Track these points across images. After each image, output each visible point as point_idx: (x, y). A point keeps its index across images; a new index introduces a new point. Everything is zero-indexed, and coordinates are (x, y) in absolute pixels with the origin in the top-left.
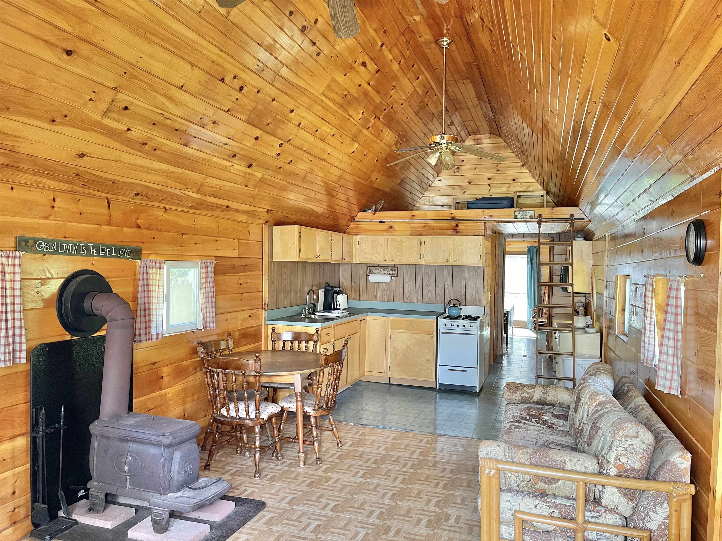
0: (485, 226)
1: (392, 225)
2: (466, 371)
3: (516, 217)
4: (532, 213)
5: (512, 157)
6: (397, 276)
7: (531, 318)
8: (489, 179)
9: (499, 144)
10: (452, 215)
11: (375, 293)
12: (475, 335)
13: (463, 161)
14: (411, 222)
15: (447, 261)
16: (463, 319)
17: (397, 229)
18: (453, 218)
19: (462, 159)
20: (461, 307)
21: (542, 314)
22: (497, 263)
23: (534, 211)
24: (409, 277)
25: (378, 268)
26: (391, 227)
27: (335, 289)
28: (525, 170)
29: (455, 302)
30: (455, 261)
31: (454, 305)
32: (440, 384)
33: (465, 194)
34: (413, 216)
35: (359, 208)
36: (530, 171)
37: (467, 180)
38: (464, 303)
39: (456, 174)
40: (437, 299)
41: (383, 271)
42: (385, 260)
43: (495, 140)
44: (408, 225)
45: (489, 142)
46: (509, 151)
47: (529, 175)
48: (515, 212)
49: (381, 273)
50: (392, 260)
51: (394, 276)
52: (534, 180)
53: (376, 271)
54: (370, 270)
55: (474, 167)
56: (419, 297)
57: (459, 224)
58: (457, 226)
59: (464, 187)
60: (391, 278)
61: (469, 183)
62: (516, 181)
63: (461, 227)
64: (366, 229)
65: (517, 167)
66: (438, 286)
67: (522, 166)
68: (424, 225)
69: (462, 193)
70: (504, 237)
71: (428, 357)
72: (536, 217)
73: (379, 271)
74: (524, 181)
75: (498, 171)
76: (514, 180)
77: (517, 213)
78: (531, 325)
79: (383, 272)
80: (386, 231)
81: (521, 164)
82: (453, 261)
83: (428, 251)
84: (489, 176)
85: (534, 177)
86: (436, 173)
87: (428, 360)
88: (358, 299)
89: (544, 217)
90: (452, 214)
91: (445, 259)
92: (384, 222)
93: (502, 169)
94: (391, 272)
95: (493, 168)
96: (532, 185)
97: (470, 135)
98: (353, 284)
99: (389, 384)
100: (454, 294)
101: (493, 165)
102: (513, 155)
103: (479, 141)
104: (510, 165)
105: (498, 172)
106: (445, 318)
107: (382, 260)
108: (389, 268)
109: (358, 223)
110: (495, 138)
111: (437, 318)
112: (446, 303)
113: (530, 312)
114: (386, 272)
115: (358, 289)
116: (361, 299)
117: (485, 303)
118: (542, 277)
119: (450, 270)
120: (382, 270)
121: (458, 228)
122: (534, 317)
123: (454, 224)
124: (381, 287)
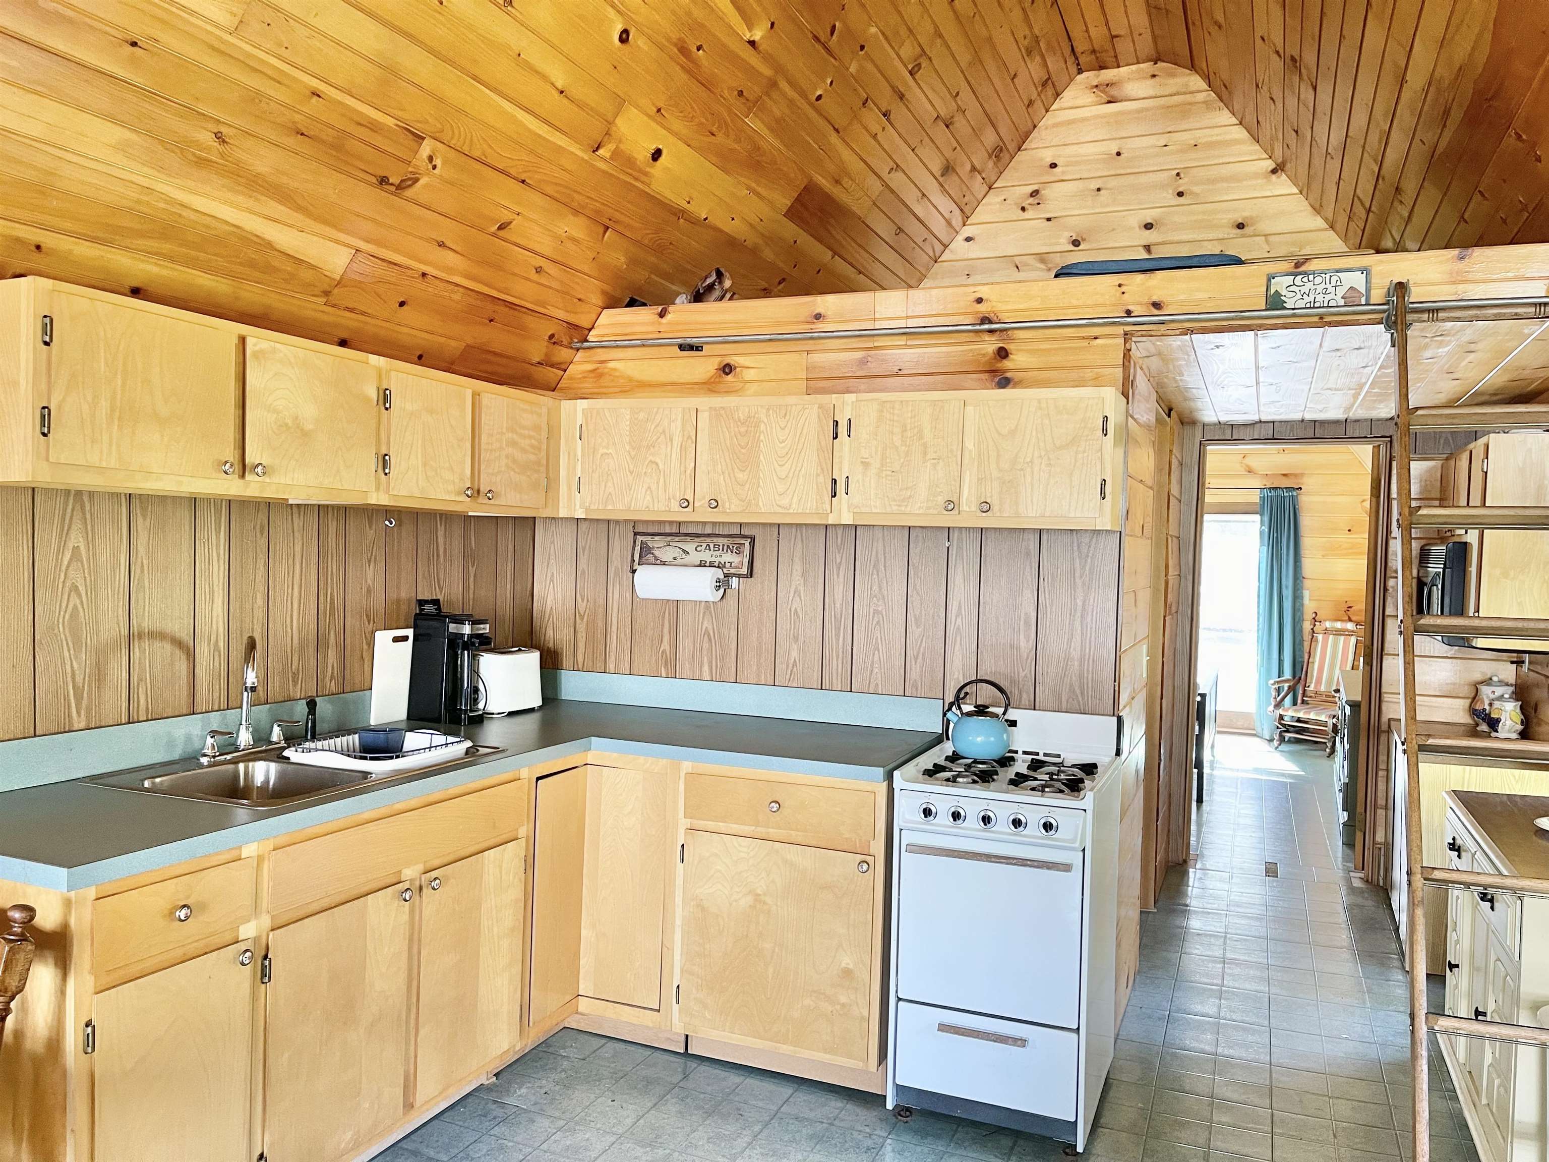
0: (1127, 353)
1: (732, 360)
2: (1020, 1042)
3: (1275, 302)
4: (1357, 280)
5: (1235, 142)
6: (751, 574)
7: (1271, 708)
8: (1148, 226)
9: (1188, 98)
10: (982, 308)
11: (665, 645)
12: (1067, 868)
13: (1053, 166)
14: (810, 345)
15: (951, 505)
16: (1018, 781)
17: (749, 375)
18: (985, 320)
19: (1049, 160)
20: (1012, 714)
21: (1304, 695)
22: (1173, 531)
23: (1366, 271)
24: (797, 579)
25: (676, 542)
26: (727, 369)
27: (453, 628)
28: (1283, 185)
29: (986, 694)
30: (986, 508)
31: (981, 711)
32: (901, 1089)
34: (818, 316)
35: (604, 293)
36: (1305, 190)
37: (1067, 234)
38: (1026, 699)
39: (1028, 214)
40: (914, 673)
41: (695, 552)
42: (686, 503)
43: (1172, 81)
44: (794, 357)
45: (1151, 93)
46: (1225, 117)
47: (1300, 205)
48: (1270, 278)
49: (688, 559)
50: (715, 504)
51: (739, 576)
52: (1319, 222)
53: (667, 554)
54: (646, 550)
55: (1094, 185)
56: (836, 666)
57: (1009, 347)
58: (1003, 353)
59: (1058, 258)
60: (723, 584)
61: (1076, 243)
62: (1246, 230)
63: (1018, 360)
64: (630, 379)
65: (1256, 176)
66: (917, 621)
67: (1274, 171)
68: (859, 355)
70: (1198, 437)
71: (847, 961)
72: (1378, 295)
73: (677, 553)
75: (1180, 194)
76: (1241, 226)
77: (1281, 284)
78: (1267, 728)
79: (695, 558)
80: (709, 386)
81: (1270, 164)
82: (974, 508)
83: (866, 465)
84: (1147, 216)
85: (1318, 210)
86: (957, 212)
87: (847, 973)
88: (600, 665)
89: (1416, 295)
90: (980, 301)
91: (941, 500)
92: (698, 348)
93: (1196, 189)
94: (727, 557)
95: (1163, 187)
97: (1080, 71)
98: (582, 606)
99: (686, 1054)
100: (984, 655)
101: (1166, 174)
102: (1240, 133)
103: (1114, 92)
104: (1226, 170)
105: (1181, 200)
106: (932, 772)
107: (675, 506)
108: (721, 541)
109: (602, 354)
110: (1172, 75)
111: (889, 777)
112: (950, 698)
113: (1269, 688)
114: (707, 556)
115: (600, 624)
116: (611, 666)
117: (1124, 698)
118: (1307, 583)
119: (970, 548)
120: (690, 547)
121: (1007, 364)
122: (1278, 705)
123: (990, 346)
124: (686, 618)
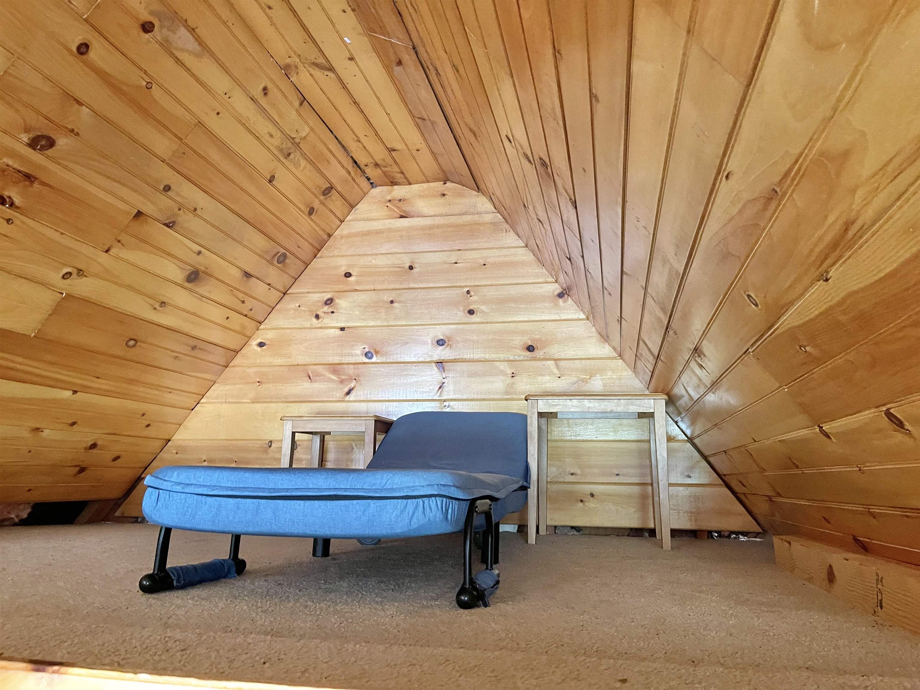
5: (523, 264)
8: (440, 343)
9: (475, 218)
13: (348, 275)
19: (344, 270)
28: (570, 310)
33: (352, 397)
36: (592, 317)
37: (360, 346)
39: (322, 322)
43: (460, 201)
45: (441, 211)
52: (606, 350)
55: (388, 297)
59: (351, 370)
61: (369, 355)
62: (538, 353)
65: (543, 298)
67: (561, 295)
69: (339, 394)
74: (570, 353)
75: (471, 312)
76: (530, 349)
81: (556, 288)
84: (440, 332)
85: (605, 338)
93: (483, 308)
95: (455, 303)
96: (600, 371)
97: (372, 186)
101: (457, 291)
103: (406, 207)
104: (514, 291)
105: (474, 318)
110: (460, 195)
